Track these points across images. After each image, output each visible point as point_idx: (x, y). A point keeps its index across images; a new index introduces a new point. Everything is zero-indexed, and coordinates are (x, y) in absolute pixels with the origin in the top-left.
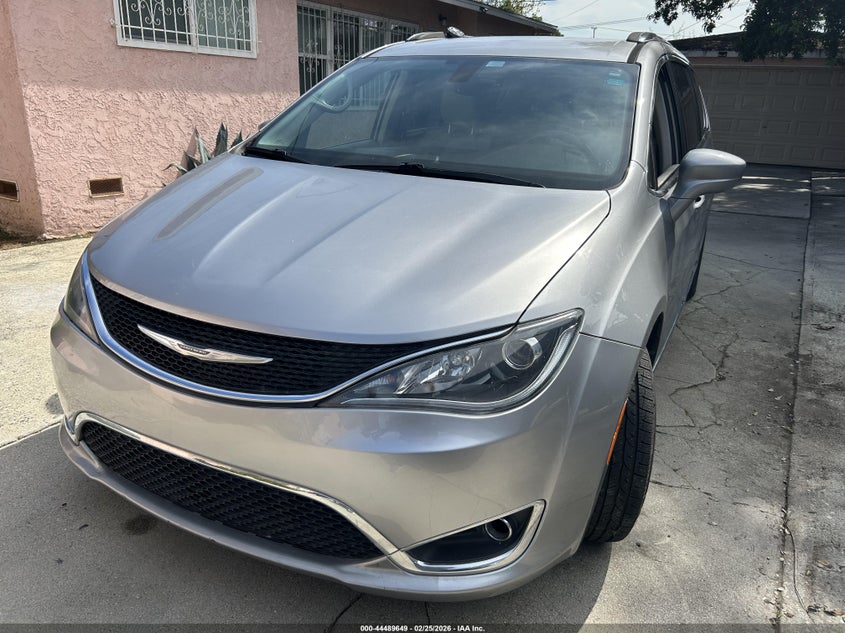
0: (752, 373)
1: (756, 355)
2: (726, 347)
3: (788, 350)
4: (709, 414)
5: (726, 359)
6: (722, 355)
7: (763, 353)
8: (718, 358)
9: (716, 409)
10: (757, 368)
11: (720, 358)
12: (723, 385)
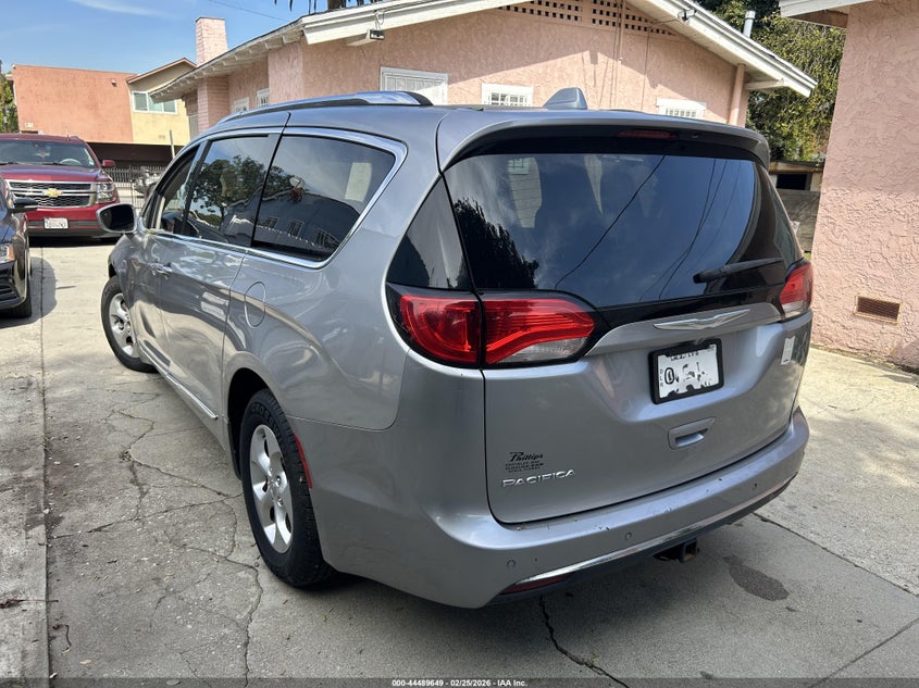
0: (96, 474)
1: (102, 499)
2: (143, 494)
3: (60, 530)
4: (114, 423)
5: (132, 477)
6: (140, 481)
7: (93, 506)
8: (141, 473)
9: (112, 429)
10: (93, 482)
11: (139, 475)
12: (118, 449)
